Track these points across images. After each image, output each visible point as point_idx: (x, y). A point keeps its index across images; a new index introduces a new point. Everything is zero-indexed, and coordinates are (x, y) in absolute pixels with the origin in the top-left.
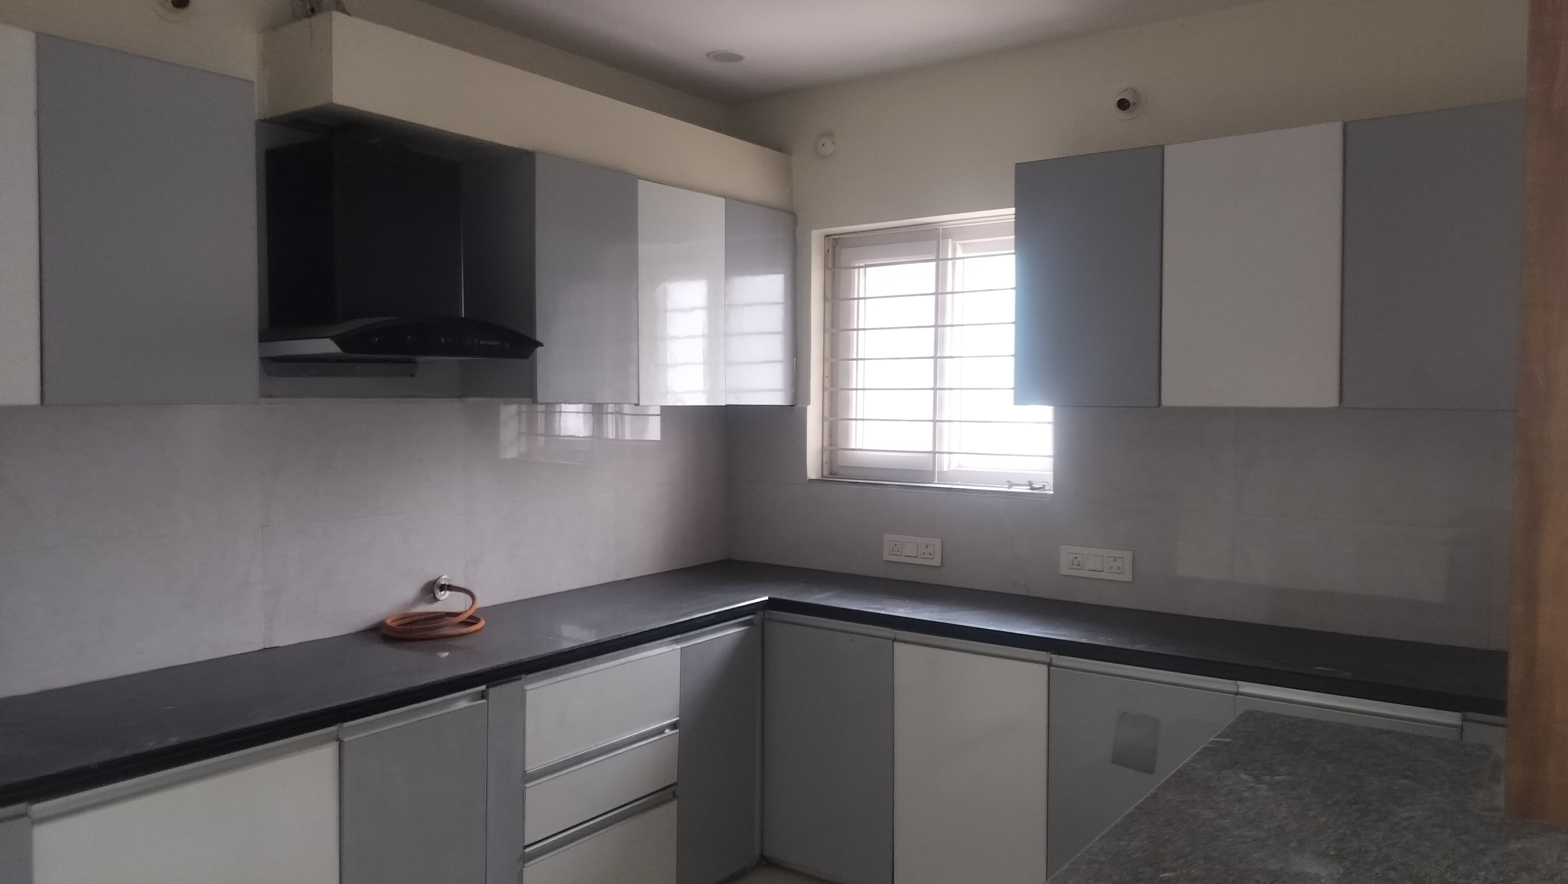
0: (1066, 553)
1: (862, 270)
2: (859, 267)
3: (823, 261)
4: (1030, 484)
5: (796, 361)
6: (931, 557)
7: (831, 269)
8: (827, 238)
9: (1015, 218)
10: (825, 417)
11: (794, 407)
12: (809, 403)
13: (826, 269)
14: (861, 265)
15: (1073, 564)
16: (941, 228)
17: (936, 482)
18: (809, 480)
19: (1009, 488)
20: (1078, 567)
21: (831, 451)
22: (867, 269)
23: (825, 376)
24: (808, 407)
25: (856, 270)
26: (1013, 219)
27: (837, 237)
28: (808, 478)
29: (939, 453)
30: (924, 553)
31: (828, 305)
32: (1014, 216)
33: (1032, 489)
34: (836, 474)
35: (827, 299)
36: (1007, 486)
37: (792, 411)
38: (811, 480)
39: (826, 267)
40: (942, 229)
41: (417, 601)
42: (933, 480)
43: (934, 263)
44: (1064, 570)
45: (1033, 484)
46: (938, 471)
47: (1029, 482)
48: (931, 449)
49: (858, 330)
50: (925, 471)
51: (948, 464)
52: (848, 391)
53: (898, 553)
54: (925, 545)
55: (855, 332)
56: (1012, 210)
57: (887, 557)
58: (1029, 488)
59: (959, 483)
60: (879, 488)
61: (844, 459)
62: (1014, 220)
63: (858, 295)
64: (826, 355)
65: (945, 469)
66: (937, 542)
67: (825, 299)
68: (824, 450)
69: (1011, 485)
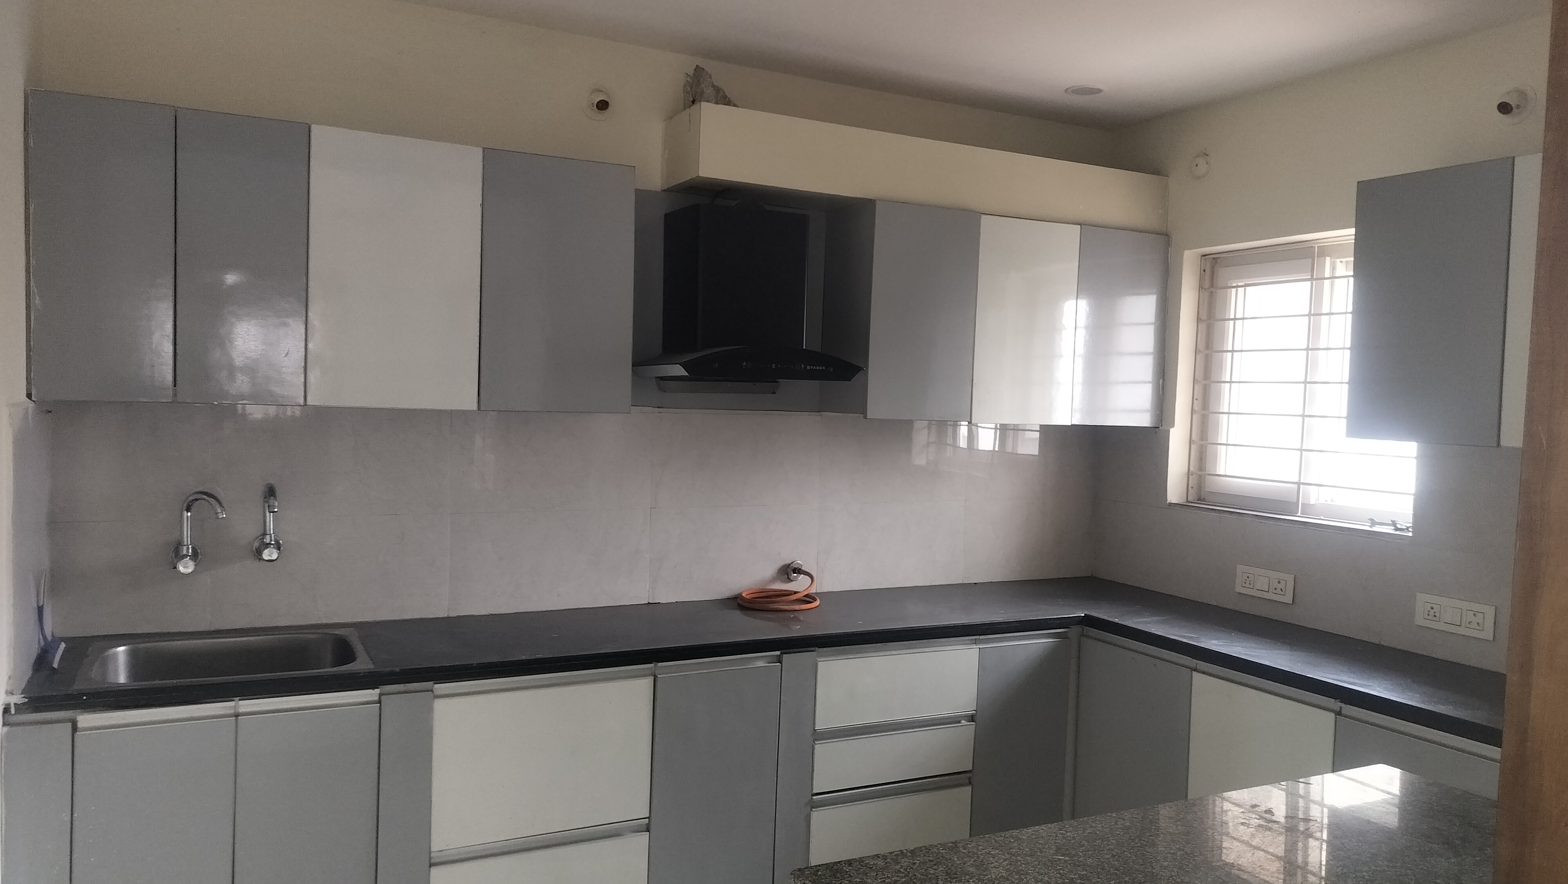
0: (1423, 601)
1: (1241, 290)
2: (1238, 286)
3: (1199, 281)
4: (1394, 524)
5: (1163, 382)
6: (1282, 593)
7: (1209, 288)
8: (1203, 258)
9: (1355, 240)
10: (1193, 440)
11: (1158, 429)
12: (1172, 425)
13: (1201, 288)
14: (1240, 284)
15: (1429, 615)
16: (1316, 246)
17: (1299, 514)
18: (1169, 503)
19: (1371, 527)
20: (1435, 619)
21: (1200, 476)
22: (1247, 288)
23: (1195, 398)
24: (1171, 430)
25: (1234, 290)
26: (1352, 240)
27: (1217, 256)
28: (1168, 502)
29: (1303, 484)
30: (1275, 589)
31: (1203, 326)
32: (1354, 237)
33: (1397, 529)
34: (1204, 500)
35: (1201, 320)
36: (1370, 524)
37: (1156, 433)
38: (1171, 504)
39: (1201, 287)
40: (1318, 246)
41: (774, 580)
42: (1297, 512)
43: (1309, 283)
44: (1419, 621)
45: (1397, 524)
46: (1302, 504)
47: (1393, 521)
48: (1296, 480)
49: (1233, 351)
50: (1289, 502)
51: (1314, 497)
52: (1219, 415)
53: (1250, 586)
54: (1277, 580)
55: (1229, 354)
56: (1352, 231)
57: (1239, 589)
58: (1394, 528)
59: (1322, 518)
60: (1235, 517)
61: (1214, 485)
62: (1354, 241)
63: (1235, 315)
64: (1196, 377)
65: (1312, 503)
66: (1290, 578)
67: (1199, 320)
68: (1190, 473)
69: (1373, 523)
